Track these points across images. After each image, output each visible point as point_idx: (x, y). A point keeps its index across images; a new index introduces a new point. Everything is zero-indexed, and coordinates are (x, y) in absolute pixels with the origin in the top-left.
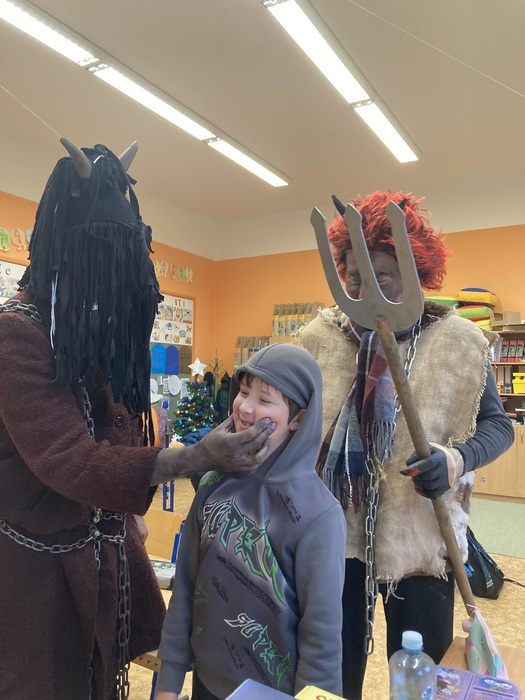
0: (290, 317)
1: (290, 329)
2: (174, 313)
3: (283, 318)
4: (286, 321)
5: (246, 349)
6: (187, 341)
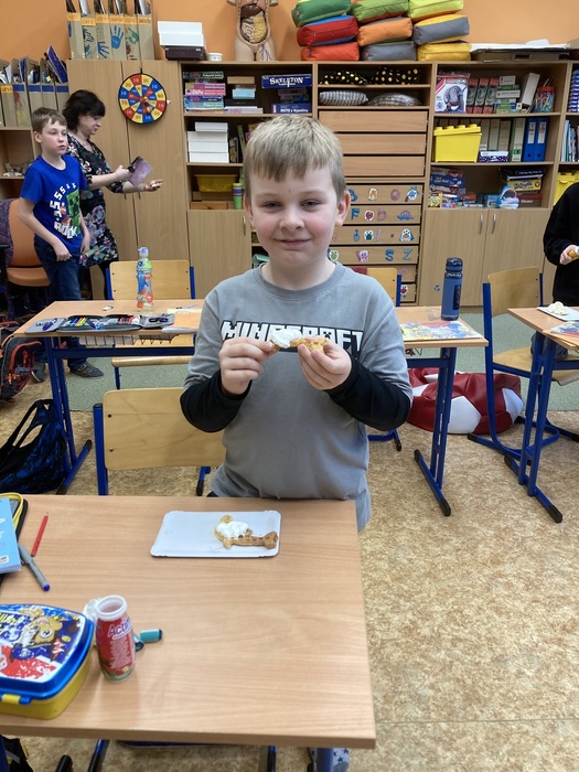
0: (107, 19)
1: (108, 43)
4: (99, 27)
5: (11, 87)
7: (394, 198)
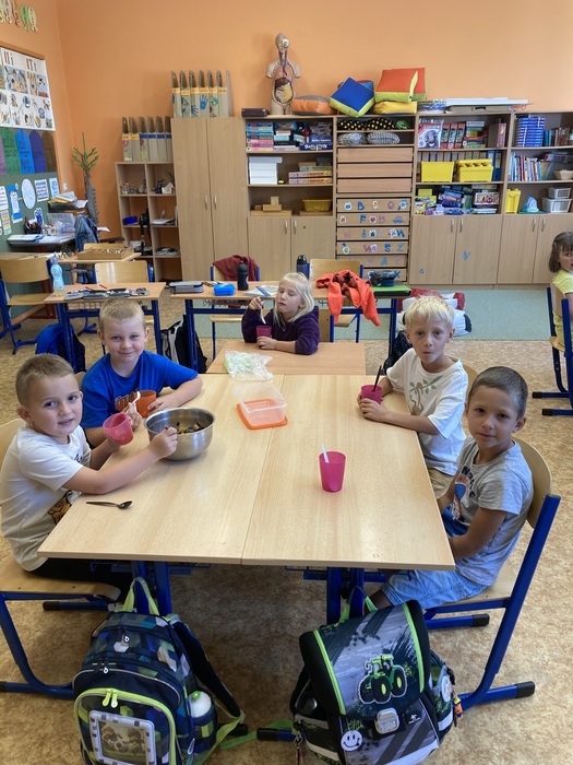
0: (197, 91)
1: (198, 106)
2: (28, 81)
3: (187, 92)
4: (192, 96)
5: (137, 135)
6: (49, 125)
7: (390, 208)
